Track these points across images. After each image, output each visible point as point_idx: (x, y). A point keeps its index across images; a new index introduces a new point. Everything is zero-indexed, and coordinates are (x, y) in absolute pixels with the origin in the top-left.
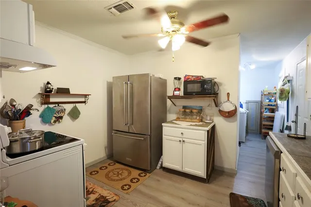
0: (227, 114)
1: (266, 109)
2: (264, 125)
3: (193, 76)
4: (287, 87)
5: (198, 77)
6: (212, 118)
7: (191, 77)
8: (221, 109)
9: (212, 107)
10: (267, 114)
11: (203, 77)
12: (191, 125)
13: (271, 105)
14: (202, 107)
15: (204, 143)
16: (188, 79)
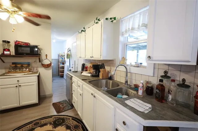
0: (47, 66)
1: (60, 63)
2: (60, 71)
3: (22, 42)
4: (69, 53)
5: (26, 43)
6: (37, 69)
7: (21, 43)
8: (43, 63)
9: (37, 62)
10: (61, 65)
11: (29, 44)
12: (25, 74)
13: (63, 61)
14: (29, 63)
15: (36, 83)
16: (19, 43)
